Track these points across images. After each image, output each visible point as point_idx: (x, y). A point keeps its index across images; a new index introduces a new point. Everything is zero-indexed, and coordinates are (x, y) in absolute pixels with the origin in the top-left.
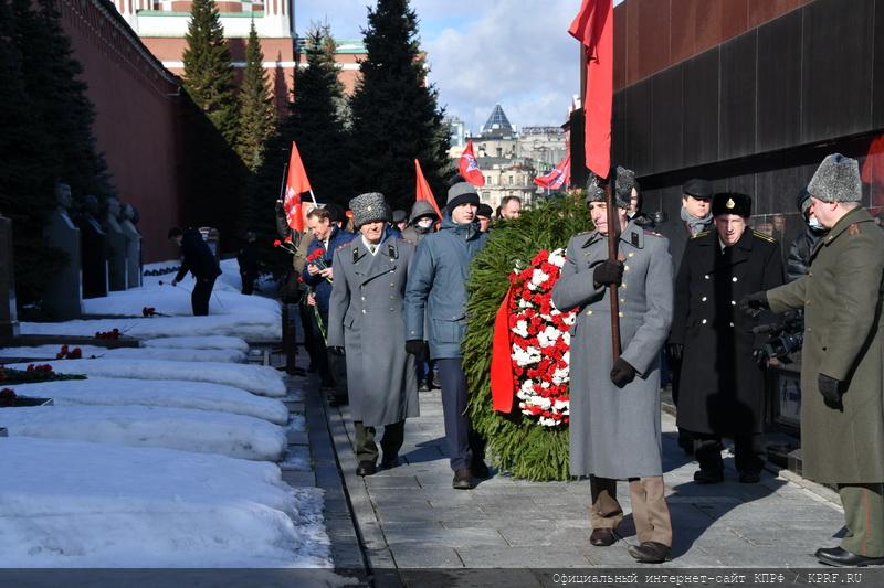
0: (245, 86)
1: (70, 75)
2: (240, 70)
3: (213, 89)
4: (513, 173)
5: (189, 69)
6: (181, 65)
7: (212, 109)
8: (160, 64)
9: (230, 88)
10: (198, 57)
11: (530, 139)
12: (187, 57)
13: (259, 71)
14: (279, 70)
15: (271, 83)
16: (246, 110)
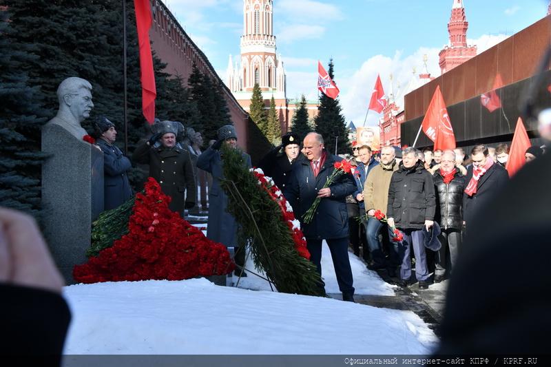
0: (269, 115)
1: (226, 112)
2: (268, 110)
3: (259, 116)
5: (251, 110)
6: (249, 109)
7: (258, 123)
9: (264, 116)
10: (254, 106)
12: (251, 106)
13: (274, 110)
14: (281, 110)
15: (278, 114)
16: (270, 123)
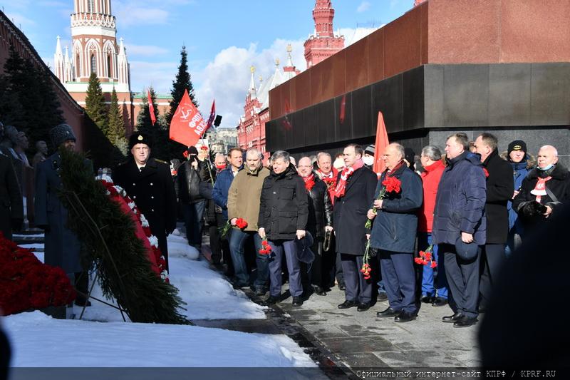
0: (111, 112)
1: (56, 107)
2: (109, 105)
3: (98, 113)
4: (216, 146)
5: (88, 105)
6: (85, 103)
7: (97, 121)
8: (76, 103)
9: (105, 112)
10: (91, 100)
11: (222, 132)
12: (87, 100)
13: (116, 106)
14: (125, 105)
15: (121, 110)
16: (111, 121)
